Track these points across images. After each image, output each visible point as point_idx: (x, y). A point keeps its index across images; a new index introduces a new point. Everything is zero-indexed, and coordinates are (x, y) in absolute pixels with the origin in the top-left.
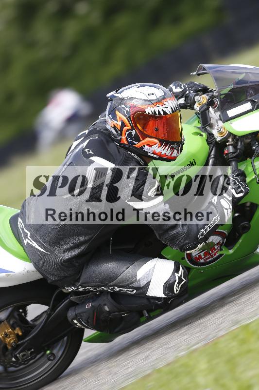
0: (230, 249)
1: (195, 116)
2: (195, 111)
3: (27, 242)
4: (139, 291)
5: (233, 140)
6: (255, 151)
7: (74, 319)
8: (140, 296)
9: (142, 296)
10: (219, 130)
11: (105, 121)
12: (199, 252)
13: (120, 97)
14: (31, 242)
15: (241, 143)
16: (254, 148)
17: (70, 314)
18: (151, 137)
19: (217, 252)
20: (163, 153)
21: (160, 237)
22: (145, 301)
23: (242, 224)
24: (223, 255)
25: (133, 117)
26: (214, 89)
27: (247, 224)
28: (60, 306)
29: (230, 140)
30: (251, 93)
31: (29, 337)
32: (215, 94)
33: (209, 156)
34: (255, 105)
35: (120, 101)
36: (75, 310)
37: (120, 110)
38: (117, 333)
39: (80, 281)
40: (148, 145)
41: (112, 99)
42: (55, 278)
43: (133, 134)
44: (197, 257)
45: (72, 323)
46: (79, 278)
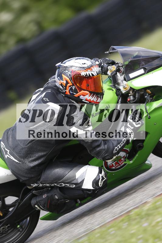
0: (131, 161)
1: (108, 79)
2: (108, 76)
3: (7, 157)
4: (77, 186)
5: (133, 92)
6: (147, 99)
7: (35, 204)
8: (77, 189)
9: (79, 188)
10: (124, 86)
11: (55, 81)
12: (112, 162)
14: (10, 156)
15: (138, 94)
16: (146, 97)
17: (33, 202)
18: (84, 90)
19: (123, 162)
20: (92, 100)
21: (90, 152)
22: (81, 192)
23: (138, 144)
24: (126, 164)
26: (119, 62)
27: (142, 144)
28: (26, 197)
29: (131, 92)
30: (143, 64)
31: (7, 217)
32: (120, 65)
33: (118, 103)
34: (146, 71)
35: (65, 69)
36: (36, 199)
37: (65, 74)
38: (62, 212)
39: (40, 180)
40: (83, 95)
41: (59, 67)
42: (25, 179)
43: (73, 88)
44: (111, 165)
45: (34, 207)
46: (40, 179)
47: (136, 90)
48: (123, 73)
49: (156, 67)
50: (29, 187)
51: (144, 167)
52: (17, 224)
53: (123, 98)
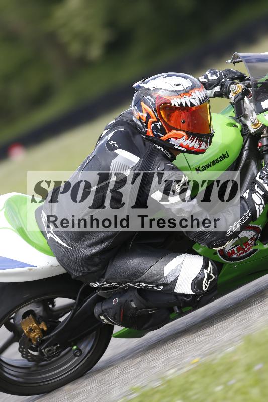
0: (265, 244)
1: (230, 106)
2: (230, 101)
4: (166, 288)
7: (101, 314)
8: (167, 292)
9: (170, 292)
10: (253, 121)
11: (131, 112)
12: (232, 247)
18: (177, 129)
21: (186, 233)
22: (173, 299)
24: (257, 249)
25: (159, 108)
28: (87, 300)
29: (265, 132)
31: (55, 332)
33: (243, 148)
35: (145, 92)
36: (102, 305)
37: (145, 101)
39: (104, 277)
40: (174, 138)
41: (138, 89)
43: (159, 126)
44: (230, 251)
45: (98, 319)
46: (104, 274)
52: (72, 344)
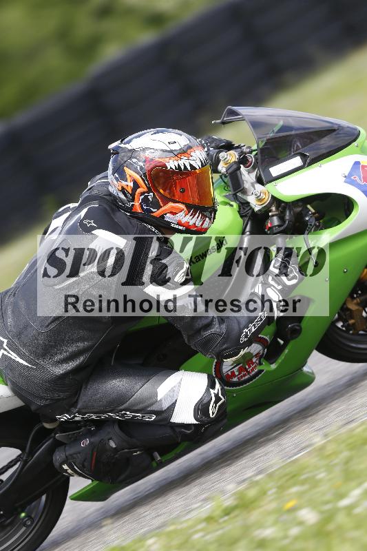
0: (272, 364)
1: (219, 180)
3: (3, 354)
4: (160, 417)
5: (277, 209)
6: (309, 223)
7: (63, 463)
8: (161, 423)
9: (165, 423)
11: (107, 184)
12: (232, 367)
13: (130, 148)
14: (8, 352)
15: (290, 212)
16: (307, 219)
17: (58, 456)
18: (175, 202)
19: (256, 366)
20: (191, 223)
21: (188, 340)
22: (168, 432)
23: (290, 326)
24: (263, 371)
25: (150, 175)
26: (242, 145)
27: (297, 326)
28: (40, 448)
29: (274, 208)
30: (297, 146)
32: (245, 149)
33: (243, 233)
34: (306, 161)
35: (129, 154)
36: (65, 450)
37: (130, 166)
38: (121, 482)
39: (77, 405)
40: (171, 213)
41: (116, 152)
42: (42, 403)
43: (150, 198)
44: (230, 373)
45: (59, 471)
46: (77, 402)
47: (286, 203)
48: (254, 168)
49: (328, 153)
50: (47, 426)
51: (298, 381)
52: (19, 510)
53: (256, 221)
